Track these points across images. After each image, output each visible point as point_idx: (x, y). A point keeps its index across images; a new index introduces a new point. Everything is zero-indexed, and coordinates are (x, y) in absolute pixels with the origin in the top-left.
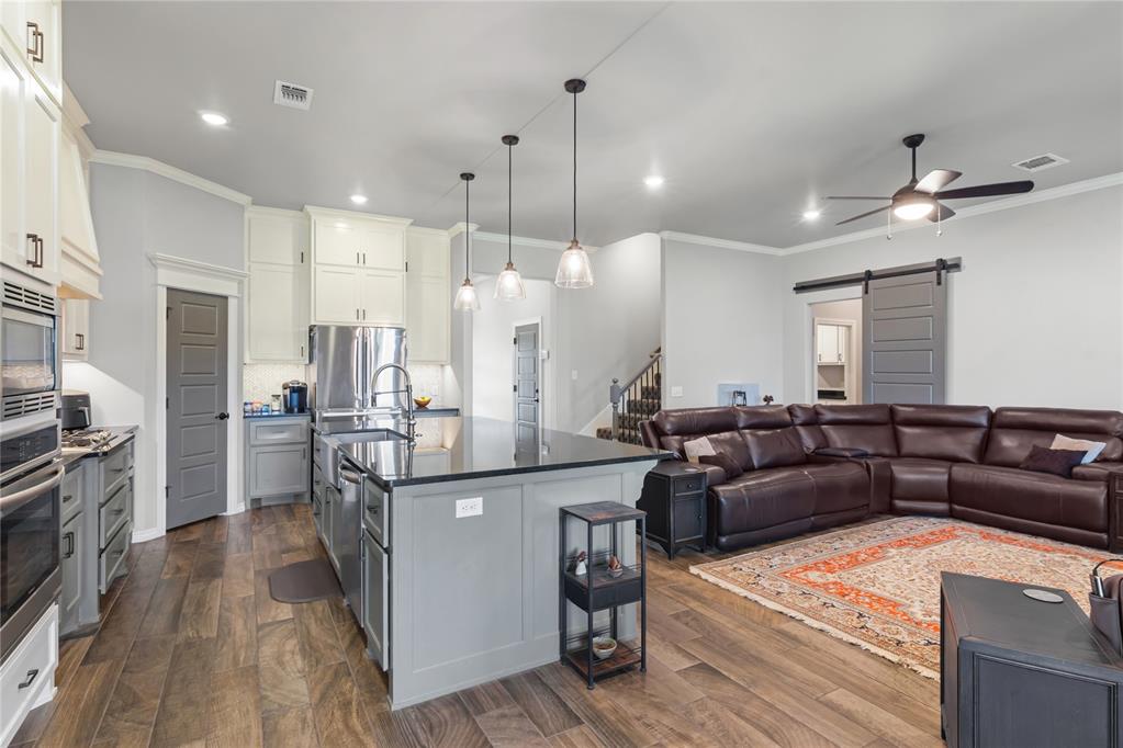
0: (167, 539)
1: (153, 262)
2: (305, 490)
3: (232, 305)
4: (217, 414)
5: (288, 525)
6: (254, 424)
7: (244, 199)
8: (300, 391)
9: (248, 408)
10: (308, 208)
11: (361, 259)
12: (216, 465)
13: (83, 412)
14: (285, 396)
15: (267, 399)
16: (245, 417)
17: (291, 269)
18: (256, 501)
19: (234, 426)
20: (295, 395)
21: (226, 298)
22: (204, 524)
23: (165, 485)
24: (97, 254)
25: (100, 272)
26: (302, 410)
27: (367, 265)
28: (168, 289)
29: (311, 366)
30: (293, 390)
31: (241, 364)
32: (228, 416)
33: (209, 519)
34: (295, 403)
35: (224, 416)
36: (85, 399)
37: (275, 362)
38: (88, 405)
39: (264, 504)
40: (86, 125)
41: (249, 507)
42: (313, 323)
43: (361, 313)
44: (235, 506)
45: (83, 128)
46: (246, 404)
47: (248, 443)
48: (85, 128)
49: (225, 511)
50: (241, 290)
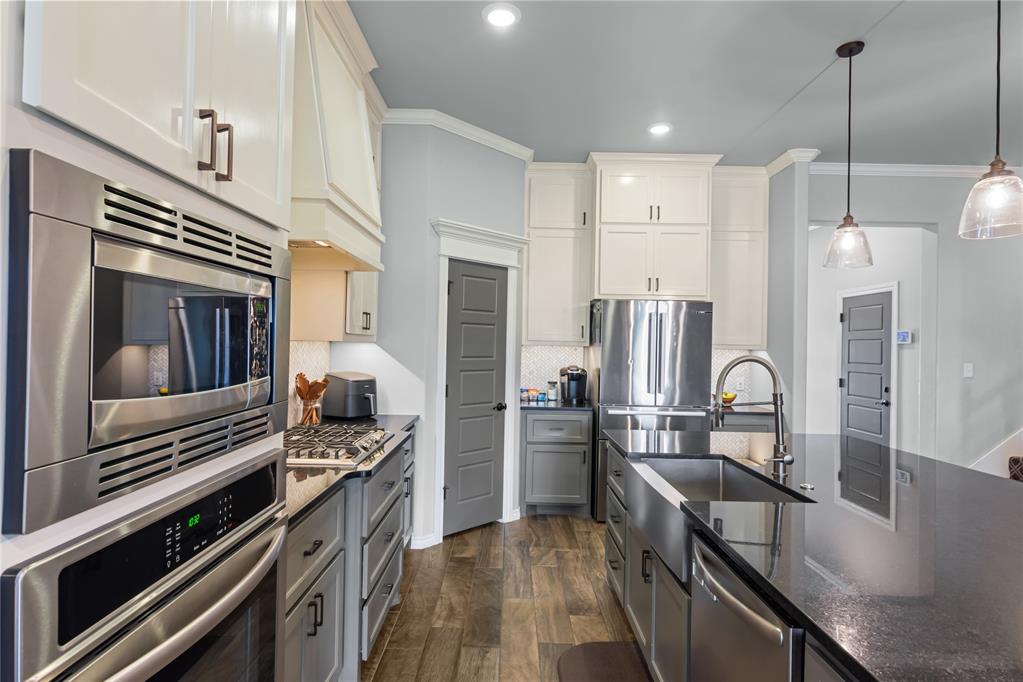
0: (444, 549)
1: (436, 229)
2: (585, 502)
3: (512, 275)
4: (494, 404)
5: (570, 554)
6: (531, 417)
7: (526, 153)
8: (579, 378)
9: (525, 395)
10: (595, 156)
11: (655, 212)
12: (492, 463)
13: (368, 399)
14: (563, 384)
15: (544, 387)
16: (522, 408)
17: (572, 234)
18: (532, 507)
19: (511, 417)
20: (573, 384)
21: (505, 269)
22: (479, 532)
23: (443, 485)
24: (379, 217)
25: (382, 238)
26: (581, 403)
27: (662, 220)
28: (451, 260)
29: (591, 349)
30: (572, 378)
31: (519, 346)
32: (505, 407)
33: (484, 526)
34: (573, 392)
35: (501, 407)
36: (370, 385)
37: (551, 343)
38: (374, 393)
39: (539, 511)
40: (374, 69)
41: (524, 515)
42: (596, 297)
43: (654, 282)
44: (511, 512)
45: (371, 73)
46: (522, 391)
47: (525, 442)
48: (373, 73)
49: (501, 517)
50: (520, 261)
